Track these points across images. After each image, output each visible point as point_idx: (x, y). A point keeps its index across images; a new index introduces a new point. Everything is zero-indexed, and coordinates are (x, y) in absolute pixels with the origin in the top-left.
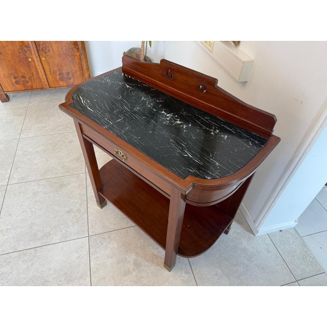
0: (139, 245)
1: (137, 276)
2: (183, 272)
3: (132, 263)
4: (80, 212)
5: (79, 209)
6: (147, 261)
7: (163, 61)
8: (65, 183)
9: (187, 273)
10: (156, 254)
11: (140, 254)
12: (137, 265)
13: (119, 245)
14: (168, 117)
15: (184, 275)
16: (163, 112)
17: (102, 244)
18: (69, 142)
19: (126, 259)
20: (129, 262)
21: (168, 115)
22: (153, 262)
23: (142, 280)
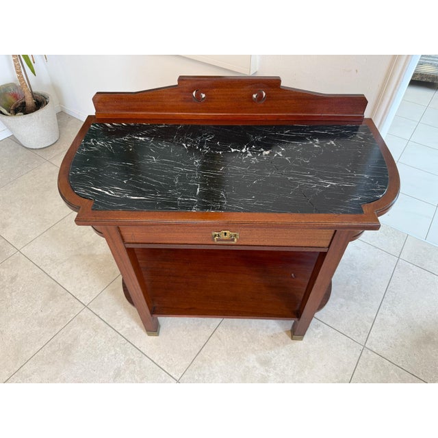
0: (245, 340)
1: (277, 374)
2: (314, 329)
3: (257, 365)
4: (134, 363)
5: (128, 360)
6: (271, 349)
7: (181, 79)
8: (70, 342)
9: (317, 326)
10: (272, 334)
11: (256, 349)
12: (265, 363)
13: (224, 359)
14: (246, 153)
15: (317, 331)
16: (233, 150)
17: (204, 375)
18: (11, 282)
19: (247, 367)
20: (254, 367)
21: (244, 151)
22: (278, 345)
23: (286, 372)
